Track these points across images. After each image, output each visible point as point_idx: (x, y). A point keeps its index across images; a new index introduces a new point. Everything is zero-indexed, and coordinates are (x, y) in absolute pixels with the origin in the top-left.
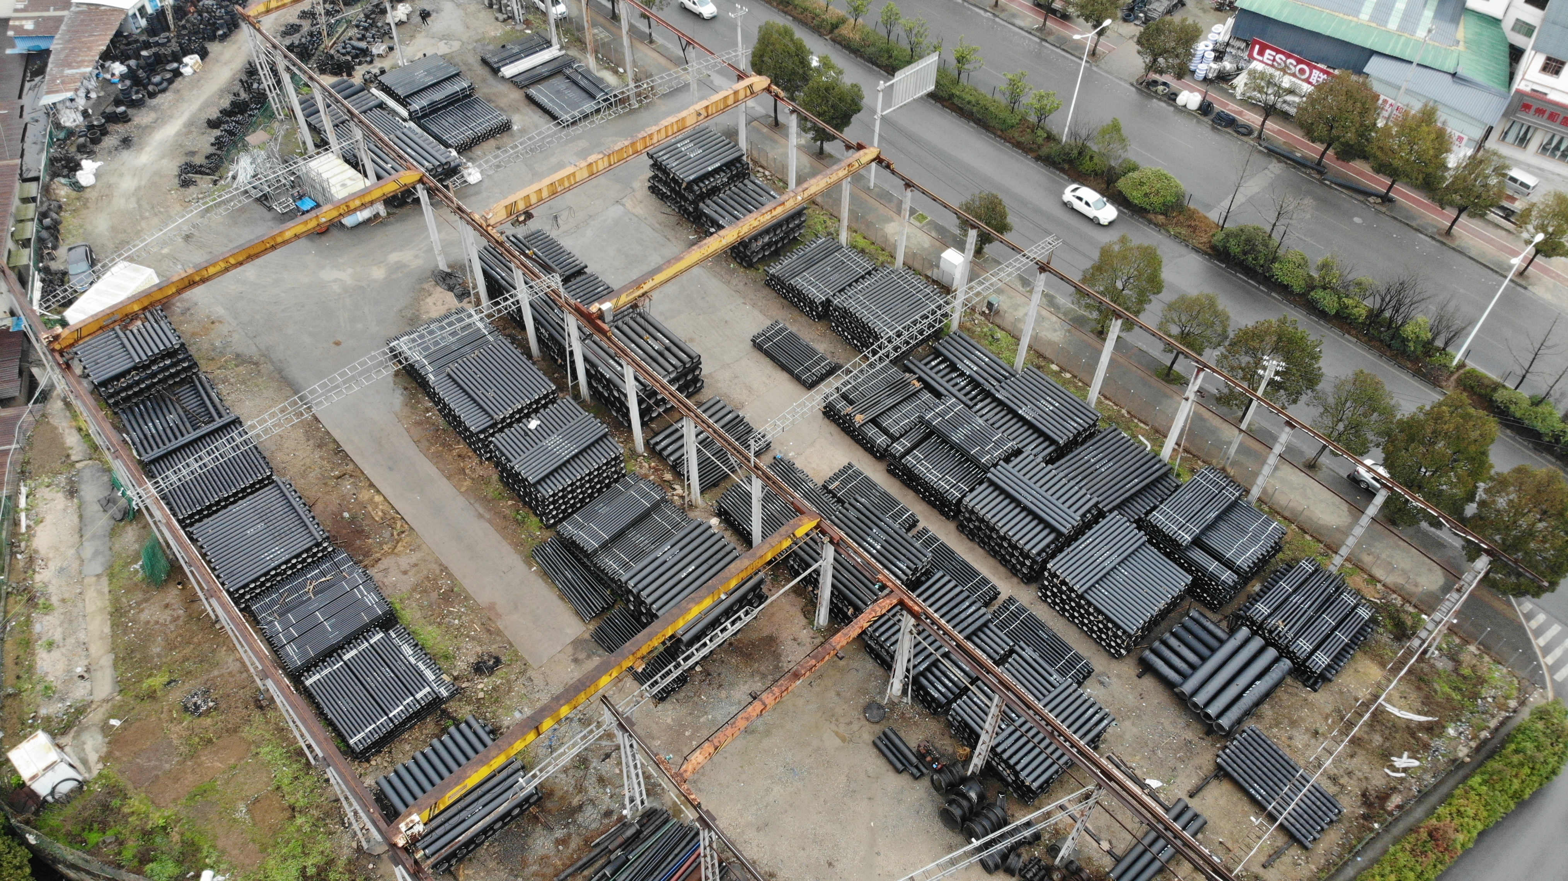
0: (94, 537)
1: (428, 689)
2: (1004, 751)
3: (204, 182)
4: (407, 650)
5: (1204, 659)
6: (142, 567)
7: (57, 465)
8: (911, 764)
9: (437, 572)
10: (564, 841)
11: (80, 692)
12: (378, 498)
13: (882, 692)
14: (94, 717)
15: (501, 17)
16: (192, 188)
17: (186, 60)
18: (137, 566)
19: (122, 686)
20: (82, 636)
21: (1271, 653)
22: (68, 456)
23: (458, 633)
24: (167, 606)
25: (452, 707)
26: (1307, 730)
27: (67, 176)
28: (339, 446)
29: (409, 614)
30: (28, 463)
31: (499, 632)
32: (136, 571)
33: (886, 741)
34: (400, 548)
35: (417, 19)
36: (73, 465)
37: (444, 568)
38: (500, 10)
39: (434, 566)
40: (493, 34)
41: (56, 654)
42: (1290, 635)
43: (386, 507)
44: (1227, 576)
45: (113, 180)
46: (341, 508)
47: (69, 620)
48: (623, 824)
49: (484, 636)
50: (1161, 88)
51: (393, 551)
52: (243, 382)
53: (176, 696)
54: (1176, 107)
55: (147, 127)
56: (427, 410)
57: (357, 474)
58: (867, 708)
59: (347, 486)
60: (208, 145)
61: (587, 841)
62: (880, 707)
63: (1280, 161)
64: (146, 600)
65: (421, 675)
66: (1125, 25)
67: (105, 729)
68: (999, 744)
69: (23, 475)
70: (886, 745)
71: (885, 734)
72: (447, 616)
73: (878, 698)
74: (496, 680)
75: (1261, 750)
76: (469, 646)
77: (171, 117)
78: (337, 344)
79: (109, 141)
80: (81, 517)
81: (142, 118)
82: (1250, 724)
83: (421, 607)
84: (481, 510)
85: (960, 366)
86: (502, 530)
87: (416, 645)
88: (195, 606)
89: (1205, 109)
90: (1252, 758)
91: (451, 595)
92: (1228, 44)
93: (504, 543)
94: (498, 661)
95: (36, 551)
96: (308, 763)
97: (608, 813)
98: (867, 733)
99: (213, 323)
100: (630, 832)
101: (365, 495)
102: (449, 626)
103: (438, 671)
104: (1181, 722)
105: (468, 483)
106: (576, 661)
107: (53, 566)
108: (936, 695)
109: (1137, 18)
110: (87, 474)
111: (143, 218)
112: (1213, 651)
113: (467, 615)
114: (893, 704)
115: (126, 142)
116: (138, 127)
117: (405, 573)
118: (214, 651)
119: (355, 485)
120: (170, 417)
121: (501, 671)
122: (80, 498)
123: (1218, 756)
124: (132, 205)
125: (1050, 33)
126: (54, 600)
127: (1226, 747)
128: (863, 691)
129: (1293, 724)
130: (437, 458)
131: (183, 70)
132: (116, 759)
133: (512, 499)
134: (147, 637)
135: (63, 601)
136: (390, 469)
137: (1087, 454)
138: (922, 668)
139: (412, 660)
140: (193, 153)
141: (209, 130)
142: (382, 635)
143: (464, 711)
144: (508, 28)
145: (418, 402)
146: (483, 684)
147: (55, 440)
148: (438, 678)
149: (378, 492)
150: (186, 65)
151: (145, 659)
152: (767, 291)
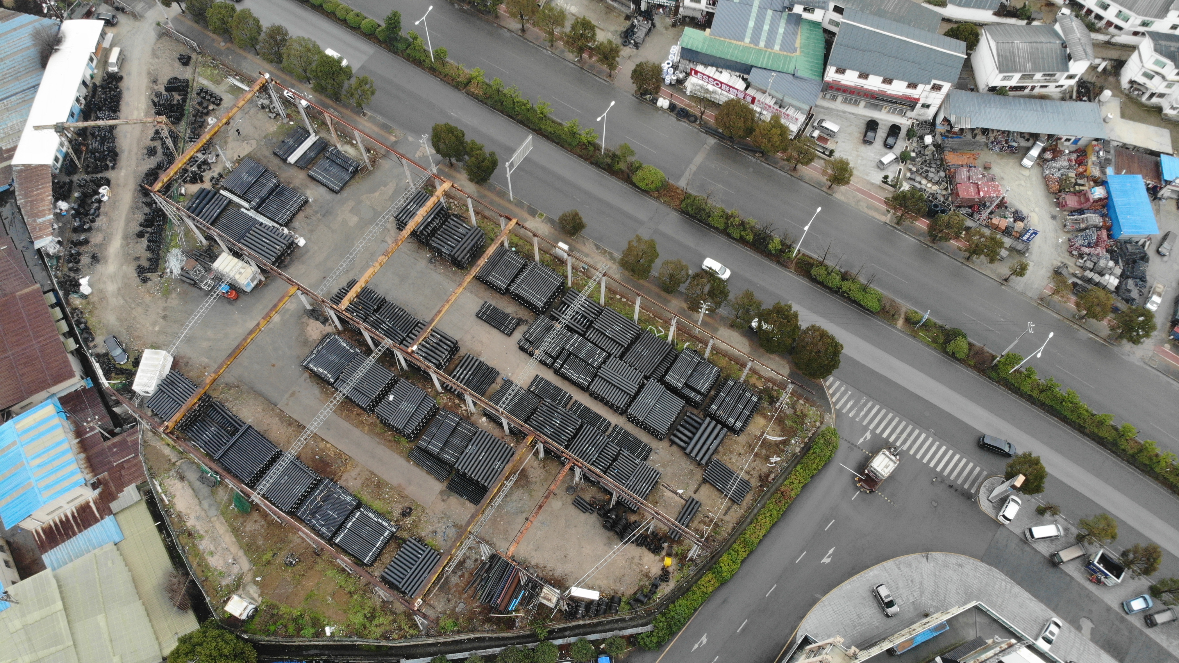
0: (204, 498)
1: (387, 531)
3: (154, 277)
4: (371, 515)
5: (694, 434)
6: (235, 506)
7: (167, 466)
8: (588, 508)
9: (370, 475)
10: (462, 576)
11: (236, 570)
12: (328, 446)
13: (572, 482)
14: (248, 578)
15: (272, 116)
16: (149, 283)
17: (101, 190)
18: (233, 506)
19: (253, 562)
20: (224, 545)
21: (719, 427)
22: (170, 460)
23: (389, 501)
24: (256, 521)
25: (399, 534)
26: (737, 454)
27: (76, 292)
29: (366, 498)
30: (151, 468)
31: (407, 497)
32: (233, 509)
33: (577, 501)
34: (348, 468)
36: (174, 464)
37: (372, 473)
38: (270, 111)
39: (367, 473)
40: (272, 130)
41: (216, 557)
42: (726, 417)
44: (698, 398)
45: (101, 286)
46: (313, 454)
47: (214, 540)
48: (484, 563)
49: (401, 500)
51: (346, 470)
52: (237, 399)
53: (279, 560)
54: (657, 110)
55: (101, 244)
58: (567, 490)
59: (311, 442)
60: (143, 251)
61: (471, 574)
62: (572, 487)
63: (712, 136)
64: (245, 522)
67: (256, 583)
69: (153, 476)
70: (577, 503)
71: (576, 498)
72: (382, 494)
73: (571, 484)
74: (413, 517)
75: (719, 468)
76: (396, 505)
77: (112, 234)
78: (273, 365)
79: (85, 260)
80: (193, 489)
81: (95, 239)
82: (714, 458)
83: (368, 493)
84: (378, 440)
86: (390, 448)
87: (374, 512)
88: (268, 518)
89: (672, 107)
90: (715, 472)
91: (380, 485)
92: (679, 63)
93: (394, 454)
94: (411, 509)
95: (181, 512)
96: (349, 573)
97: (476, 560)
98: (569, 500)
100: (487, 566)
101: (322, 445)
102: (384, 499)
103: (388, 521)
104: (688, 463)
105: (367, 428)
106: (443, 500)
107: (192, 516)
110: (184, 467)
111: (132, 309)
112: (697, 430)
113: (390, 492)
114: (577, 485)
115: (95, 258)
116: (96, 245)
117: (356, 479)
118: (286, 536)
119: (315, 441)
120: (212, 429)
121: (414, 513)
122: (188, 480)
123: (703, 475)
124: (122, 302)
126: (202, 532)
127: (706, 470)
128: (565, 483)
129: (731, 453)
130: (347, 418)
131: (102, 198)
132: (267, 594)
133: (390, 431)
134: (253, 538)
135: (206, 531)
136: (329, 429)
137: (638, 348)
139: (375, 519)
140: (137, 259)
141: (139, 240)
142: (358, 512)
143: (405, 535)
144: (279, 123)
145: (327, 390)
146: (408, 521)
147: (159, 454)
148: (389, 525)
151: (258, 548)
152: (476, 284)
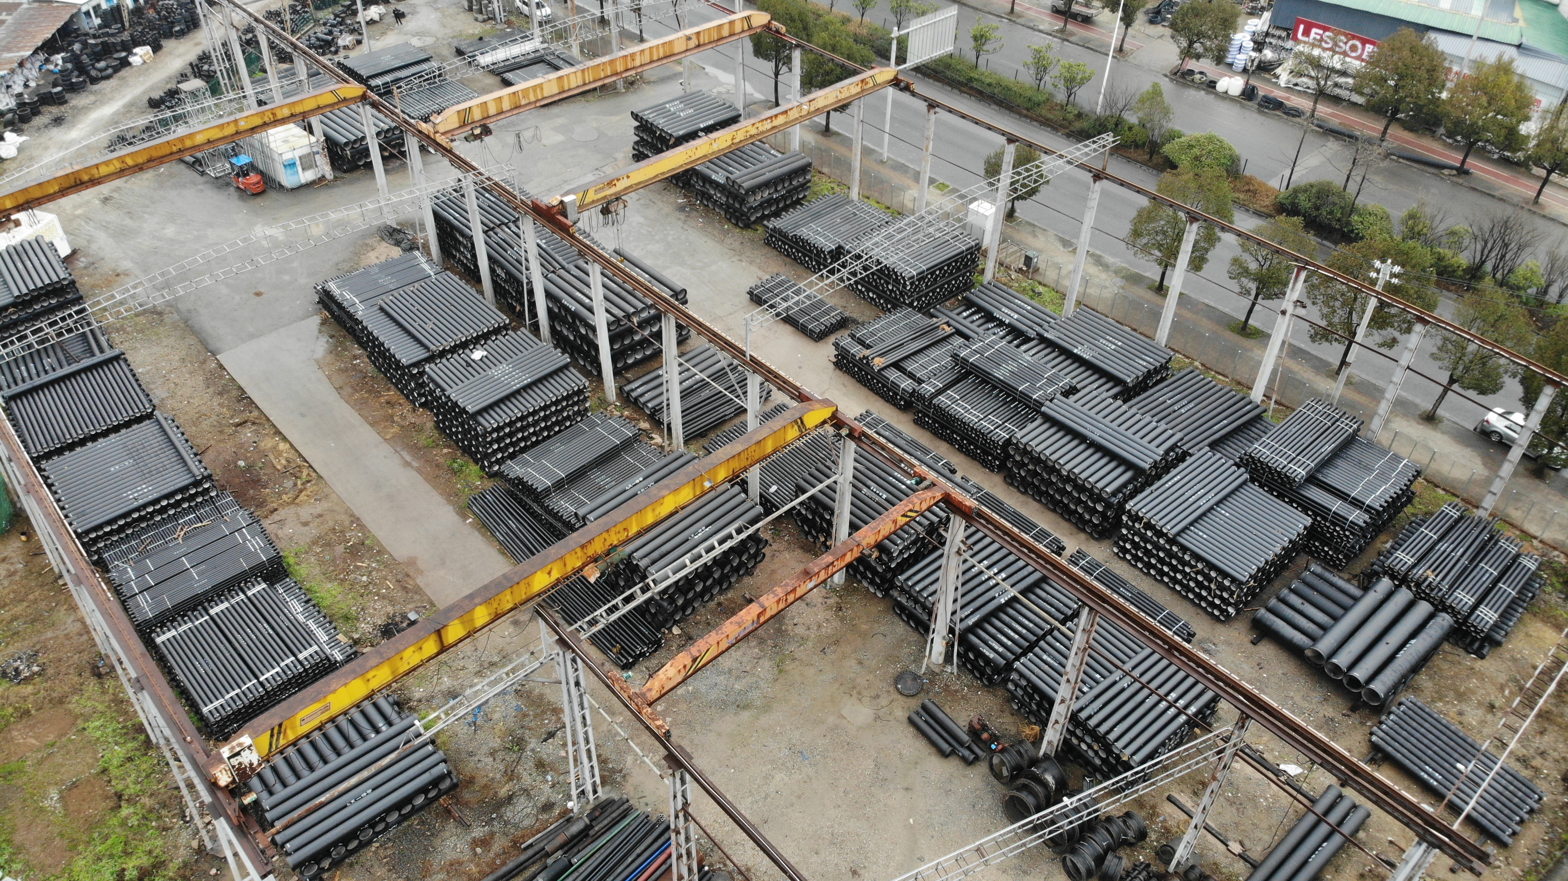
1: (316, 648)
2: (1090, 717)
4: (296, 606)
5: (1336, 619)
8: (961, 743)
9: (347, 523)
10: (484, 842)
12: (283, 446)
13: (918, 660)
15: (480, 17)
17: (137, 50)
21: (1423, 608)
23: (365, 591)
26: (1480, 704)
28: (244, 392)
29: (304, 568)
33: (926, 717)
34: (302, 497)
35: (391, 18)
37: (356, 520)
38: (481, 12)
39: (343, 517)
40: (471, 32)
42: (1445, 586)
43: (292, 455)
44: (1356, 516)
45: (37, 153)
46: (237, 456)
48: (567, 818)
49: (399, 595)
50: (1198, 76)
51: (293, 501)
52: (142, 331)
54: (1217, 94)
55: (84, 108)
56: (355, 357)
57: (262, 421)
58: (898, 679)
59: (248, 433)
60: (145, 122)
61: (515, 844)
62: (916, 677)
63: (1337, 139)
65: (310, 633)
66: (1152, 26)
68: (1081, 709)
70: (926, 722)
71: (924, 707)
72: (353, 572)
73: (912, 667)
75: (1427, 725)
76: (378, 605)
77: (111, 100)
78: (258, 294)
79: (38, 121)
81: (77, 101)
82: (1407, 697)
83: (321, 562)
84: (408, 458)
85: (997, 314)
86: (433, 480)
87: (307, 602)
88: (37, 560)
89: (1249, 94)
90: (1418, 735)
91: (360, 549)
92: (1267, 34)
93: (434, 493)
96: (148, 742)
97: (548, 807)
98: (902, 708)
99: (118, 275)
100: (575, 829)
101: (268, 442)
102: (354, 583)
103: (333, 631)
104: (1316, 695)
105: (396, 429)
108: (992, 655)
109: (1164, 20)
112: (1346, 609)
113: (378, 570)
114: (932, 674)
115: (58, 121)
116: (74, 108)
117: (306, 524)
118: (50, 610)
119: (256, 432)
123: (1372, 734)
125: (1072, 34)
127: (1381, 723)
128: (891, 659)
129: (1461, 696)
130: (360, 406)
131: (131, 59)
133: (449, 447)
136: (302, 414)
138: (971, 621)
139: (301, 618)
141: (149, 109)
142: (264, 585)
144: (488, 26)
145: (345, 350)
148: (331, 639)
149: (285, 439)
150: (136, 54)
152: (766, 250)
